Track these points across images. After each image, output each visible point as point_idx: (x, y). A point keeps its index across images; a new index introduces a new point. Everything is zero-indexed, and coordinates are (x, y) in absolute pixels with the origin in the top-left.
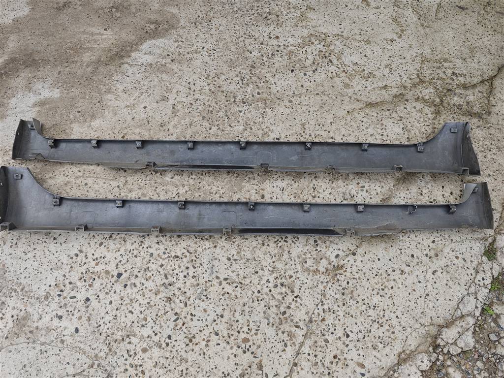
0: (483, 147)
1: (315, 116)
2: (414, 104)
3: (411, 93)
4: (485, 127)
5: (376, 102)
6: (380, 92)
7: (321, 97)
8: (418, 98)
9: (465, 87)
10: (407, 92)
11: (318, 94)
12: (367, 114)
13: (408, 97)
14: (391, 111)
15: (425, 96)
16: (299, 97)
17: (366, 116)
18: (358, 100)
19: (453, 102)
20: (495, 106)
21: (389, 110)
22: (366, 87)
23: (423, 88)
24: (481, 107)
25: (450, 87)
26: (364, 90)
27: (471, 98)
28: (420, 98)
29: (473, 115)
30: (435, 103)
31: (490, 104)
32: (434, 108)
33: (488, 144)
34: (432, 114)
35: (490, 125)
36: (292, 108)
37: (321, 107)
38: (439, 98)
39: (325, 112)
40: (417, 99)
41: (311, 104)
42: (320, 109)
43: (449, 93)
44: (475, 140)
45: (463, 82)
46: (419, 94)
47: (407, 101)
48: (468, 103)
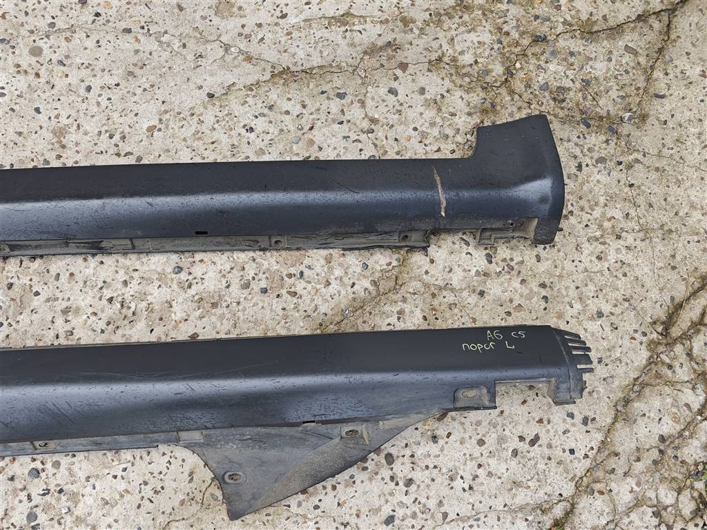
0: (600, 226)
1: (104, 103)
2: (422, 81)
3: (419, 42)
4: (620, 163)
5: (307, 66)
6: (325, 33)
7: (137, 40)
8: (440, 59)
9: (588, 31)
10: (410, 37)
11: (128, 31)
12: (271, 108)
13: (409, 55)
14: (349, 98)
15: (462, 53)
16: (67, 39)
17: (266, 111)
18: (249, 59)
19: (541, 79)
20: (663, 97)
21: (341, 96)
22: (284, 16)
23: (462, 29)
24: (623, 98)
25: (544, 29)
26: (277, 24)
27: (599, 68)
28: (446, 59)
29: (592, 122)
30: (488, 79)
31: (652, 91)
32: (482, 95)
33: (618, 215)
34: (469, 114)
35: (635, 155)
36: (37, 75)
37: (131, 73)
38: (503, 63)
39: (139, 91)
40: (435, 64)
41: (101, 63)
42: (123, 84)
43: (537, 49)
44: (582, 203)
45: (584, 17)
46: (445, 47)
47: (403, 66)
48: (586, 83)
